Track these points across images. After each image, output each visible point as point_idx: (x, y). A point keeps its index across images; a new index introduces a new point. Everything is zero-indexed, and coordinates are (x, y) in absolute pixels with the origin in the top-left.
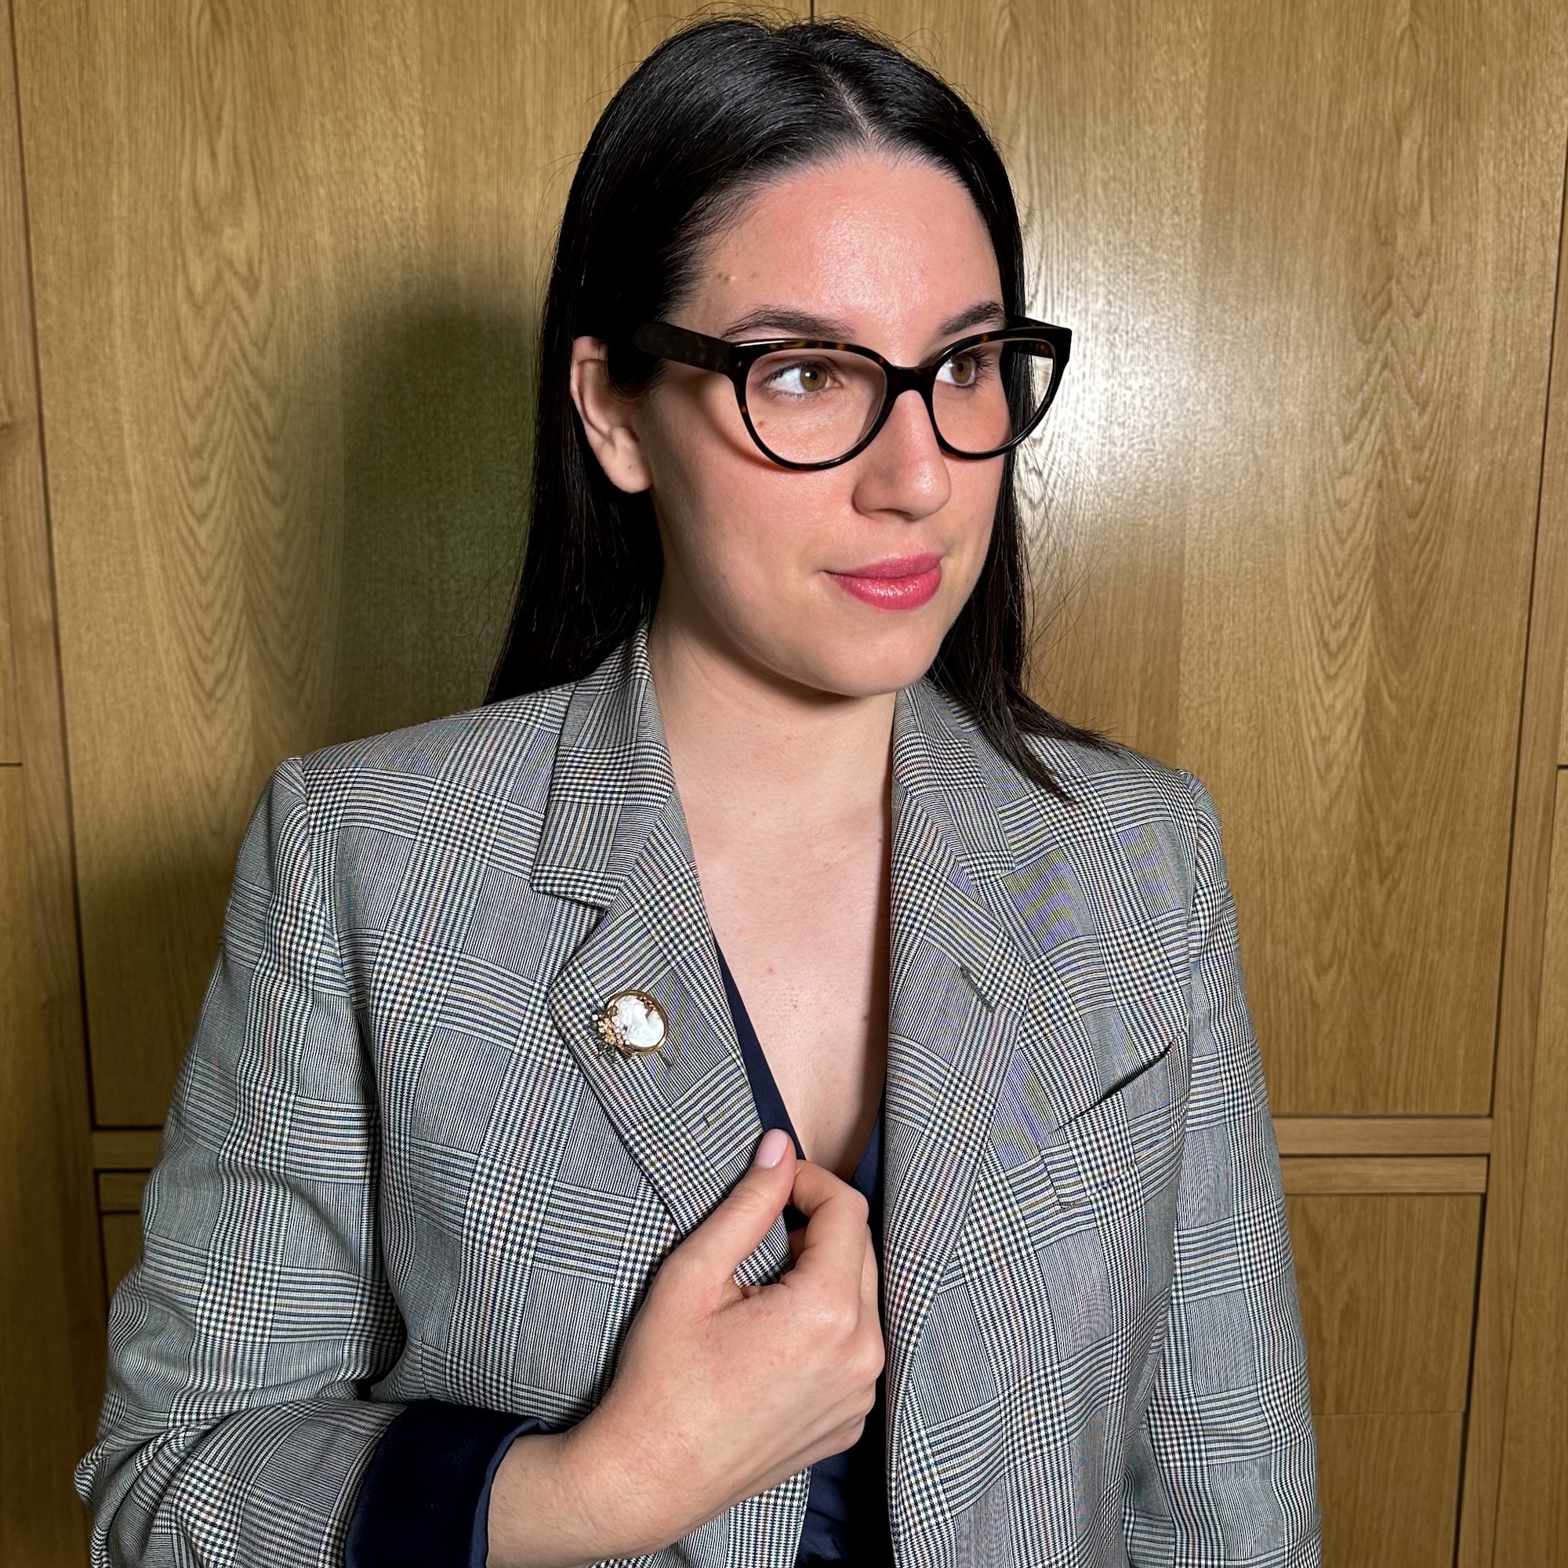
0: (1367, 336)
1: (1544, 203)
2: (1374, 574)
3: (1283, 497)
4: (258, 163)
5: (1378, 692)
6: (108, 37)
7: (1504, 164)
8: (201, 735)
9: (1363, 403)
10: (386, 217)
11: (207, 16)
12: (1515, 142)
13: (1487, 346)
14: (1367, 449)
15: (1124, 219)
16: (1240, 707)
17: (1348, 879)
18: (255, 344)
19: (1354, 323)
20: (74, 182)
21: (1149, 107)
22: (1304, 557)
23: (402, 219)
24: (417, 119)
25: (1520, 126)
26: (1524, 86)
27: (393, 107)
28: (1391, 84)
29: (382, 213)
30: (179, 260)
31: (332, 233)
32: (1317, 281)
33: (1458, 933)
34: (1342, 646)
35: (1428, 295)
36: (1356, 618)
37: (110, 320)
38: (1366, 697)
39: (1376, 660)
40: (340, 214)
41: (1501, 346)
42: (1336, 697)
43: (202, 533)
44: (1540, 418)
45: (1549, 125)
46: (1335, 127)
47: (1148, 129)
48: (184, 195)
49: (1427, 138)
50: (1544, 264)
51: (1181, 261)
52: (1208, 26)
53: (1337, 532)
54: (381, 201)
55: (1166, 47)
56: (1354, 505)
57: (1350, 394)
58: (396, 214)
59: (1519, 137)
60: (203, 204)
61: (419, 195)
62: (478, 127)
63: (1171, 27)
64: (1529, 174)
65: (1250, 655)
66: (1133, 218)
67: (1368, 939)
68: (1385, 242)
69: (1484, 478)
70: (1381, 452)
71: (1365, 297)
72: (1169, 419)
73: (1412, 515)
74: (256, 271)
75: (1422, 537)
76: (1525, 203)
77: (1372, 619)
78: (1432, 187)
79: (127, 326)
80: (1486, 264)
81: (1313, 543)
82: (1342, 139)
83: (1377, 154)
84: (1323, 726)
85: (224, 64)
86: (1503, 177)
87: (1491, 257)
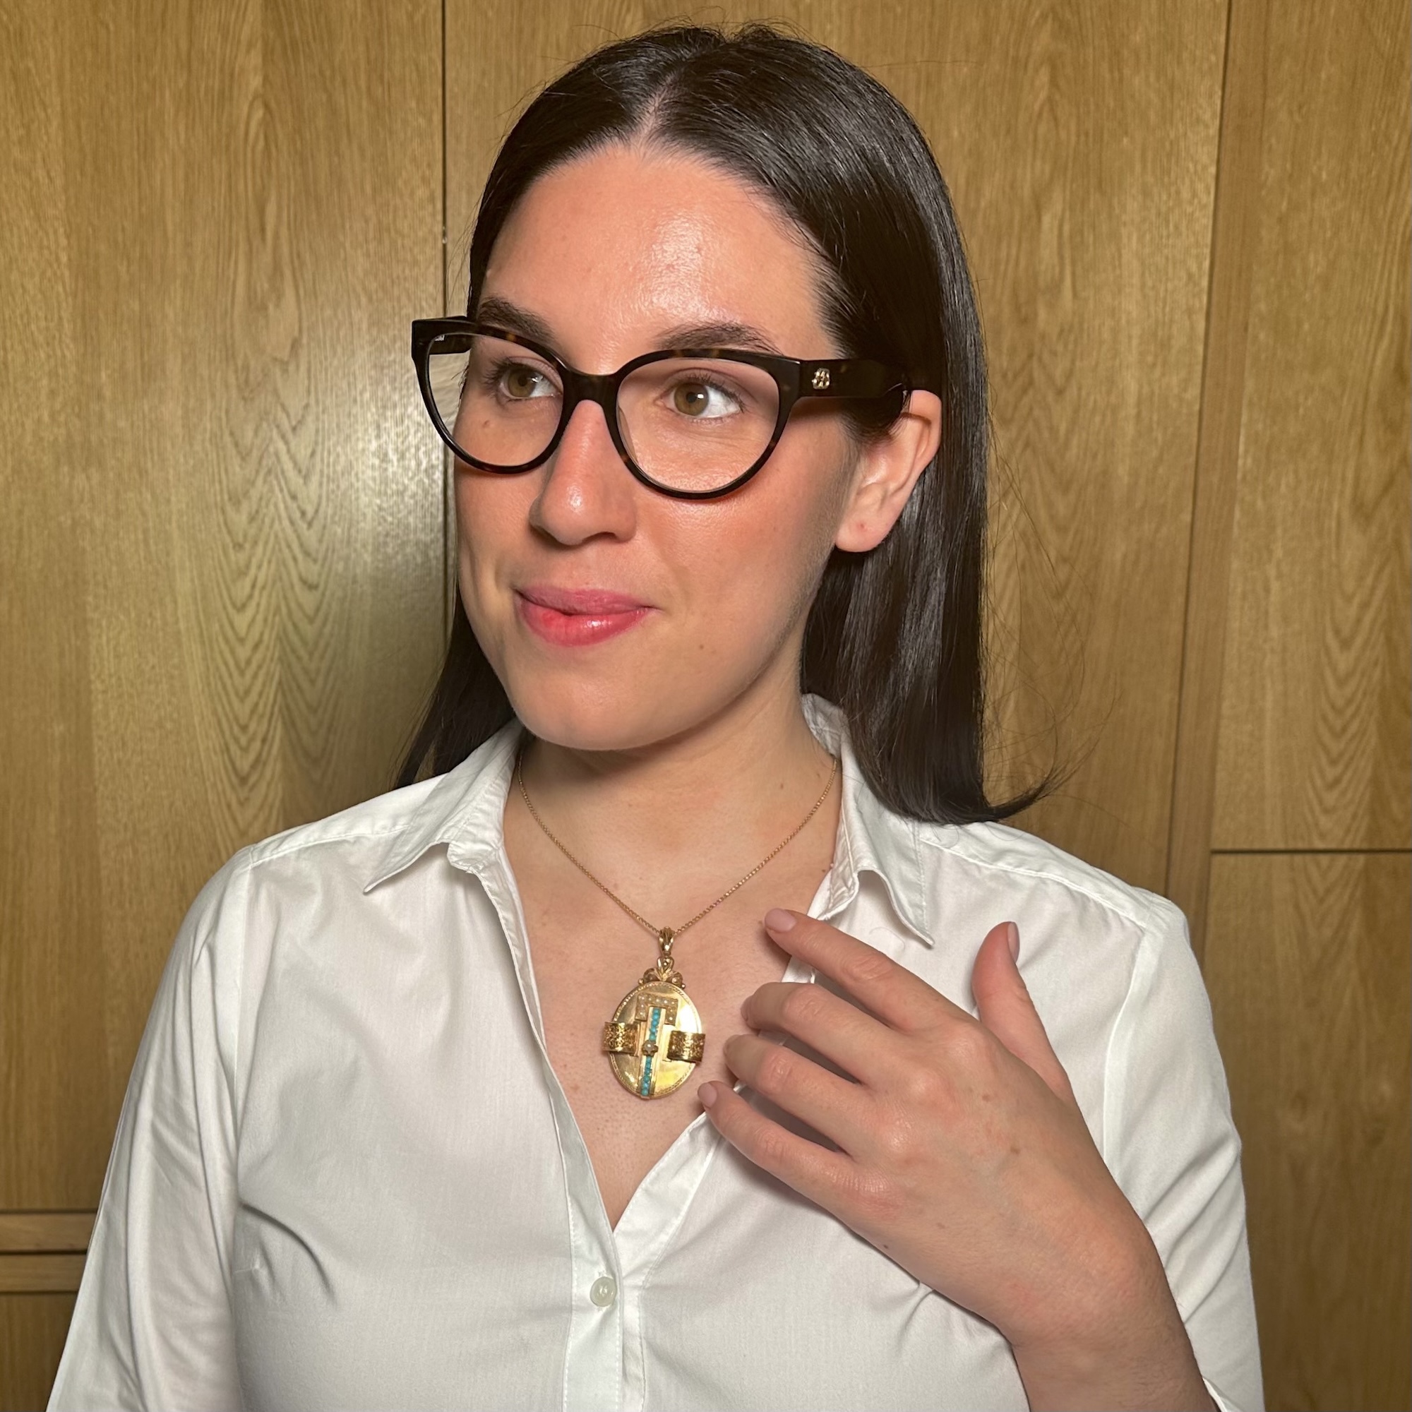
1: (1190, 276)
7: (1148, 237)
10: (33, 327)
12: (1159, 214)
13: (1132, 422)
23: (47, 329)
24: (61, 230)
25: (1165, 197)
26: (1169, 158)
27: (38, 218)
28: (1029, 159)
29: (29, 323)
35: (1071, 373)
39: (1021, 744)
41: (1147, 422)
44: (1189, 494)
45: (1194, 195)
49: (1067, 214)
50: (1191, 337)
58: (43, 324)
59: (1164, 209)
61: (64, 305)
62: (120, 236)
64: (1174, 246)
68: (1026, 320)
69: (1131, 557)
70: (1024, 533)
71: (1004, 376)
73: (1059, 595)
75: (1068, 618)
76: (1171, 275)
77: (1017, 703)
78: (1073, 263)
80: (1130, 337)
83: (1016, 229)
86: (1147, 250)
87: (1136, 331)
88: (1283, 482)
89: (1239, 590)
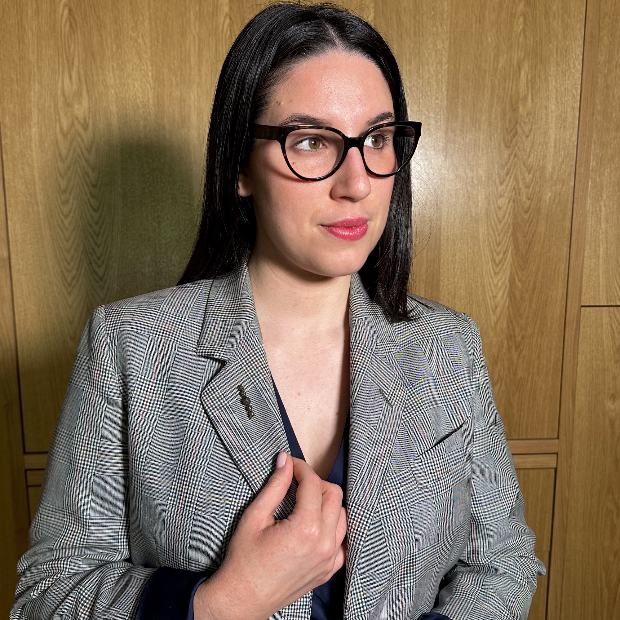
0: (509, 145)
1: (573, 95)
2: (512, 234)
3: (478, 206)
4: (88, 80)
5: (514, 279)
6: (30, 31)
7: (558, 81)
8: (66, 300)
9: (507, 170)
10: (138, 101)
11: (68, 24)
12: (562, 72)
13: (553, 148)
14: (509, 187)
15: (418, 101)
16: (463, 285)
17: (504, 350)
18: (87, 149)
19: (504, 140)
20: (16, 88)
21: (427, 59)
22: (486, 228)
23: (143, 102)
24: (149, 63)
25: (564, 66)
26: (566, 52)
27: (140, 59)
28: (516, 50)
29: (135, 100)
30: (57, 118)
31: (117, 107)
32: (490, 124)
33: (545, 369)
34: (500, 261)
35: (531, 130)
36: (506, 251)
37: (31, 140)
38: (510, 281)
39: (513, 267)
40: (120, 99)
41: (558, 148)
42: (498, 281)
43: (66, 222)
44: (573, 175)
46: (496, 66)
47: (427, 68)
48: (59, 92)
49: (530, 71)
50: (574, 118)
51: (439, 117)
52: (448, 28)
53: (498, 219)
54: (135, 94)
55: (432, 37)
56: (504, 208)
57: (503, 167)
58: (141, 99)
59: (564, 71)
60: (67, 96)
61: (150, 92)
62: (172, 66)
63: (435, 29)
64: (568, 84)
65: (466, 265)
66: (421, 101)
67: (511, 372)
68: (515, 110)
69: (552, 198)
70: (514, 188)
71: (507, 130)
72: (435, 176)
73: (526, 212)
74: (87, 122)
75: (530, 220)
76: (566, 95)
77: (512, 252)
78: (532, 89)
79: (37, 143)
80: (552, 117)
81: (489, 223)
82: (499, 71)
83: (511, 77)
84: (494, 292)
85: (74, 42)
86: (558, 85)
87: (554, 115)
88: (606, 171)
89: (591, 210)
